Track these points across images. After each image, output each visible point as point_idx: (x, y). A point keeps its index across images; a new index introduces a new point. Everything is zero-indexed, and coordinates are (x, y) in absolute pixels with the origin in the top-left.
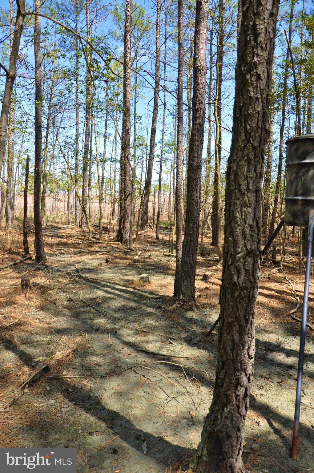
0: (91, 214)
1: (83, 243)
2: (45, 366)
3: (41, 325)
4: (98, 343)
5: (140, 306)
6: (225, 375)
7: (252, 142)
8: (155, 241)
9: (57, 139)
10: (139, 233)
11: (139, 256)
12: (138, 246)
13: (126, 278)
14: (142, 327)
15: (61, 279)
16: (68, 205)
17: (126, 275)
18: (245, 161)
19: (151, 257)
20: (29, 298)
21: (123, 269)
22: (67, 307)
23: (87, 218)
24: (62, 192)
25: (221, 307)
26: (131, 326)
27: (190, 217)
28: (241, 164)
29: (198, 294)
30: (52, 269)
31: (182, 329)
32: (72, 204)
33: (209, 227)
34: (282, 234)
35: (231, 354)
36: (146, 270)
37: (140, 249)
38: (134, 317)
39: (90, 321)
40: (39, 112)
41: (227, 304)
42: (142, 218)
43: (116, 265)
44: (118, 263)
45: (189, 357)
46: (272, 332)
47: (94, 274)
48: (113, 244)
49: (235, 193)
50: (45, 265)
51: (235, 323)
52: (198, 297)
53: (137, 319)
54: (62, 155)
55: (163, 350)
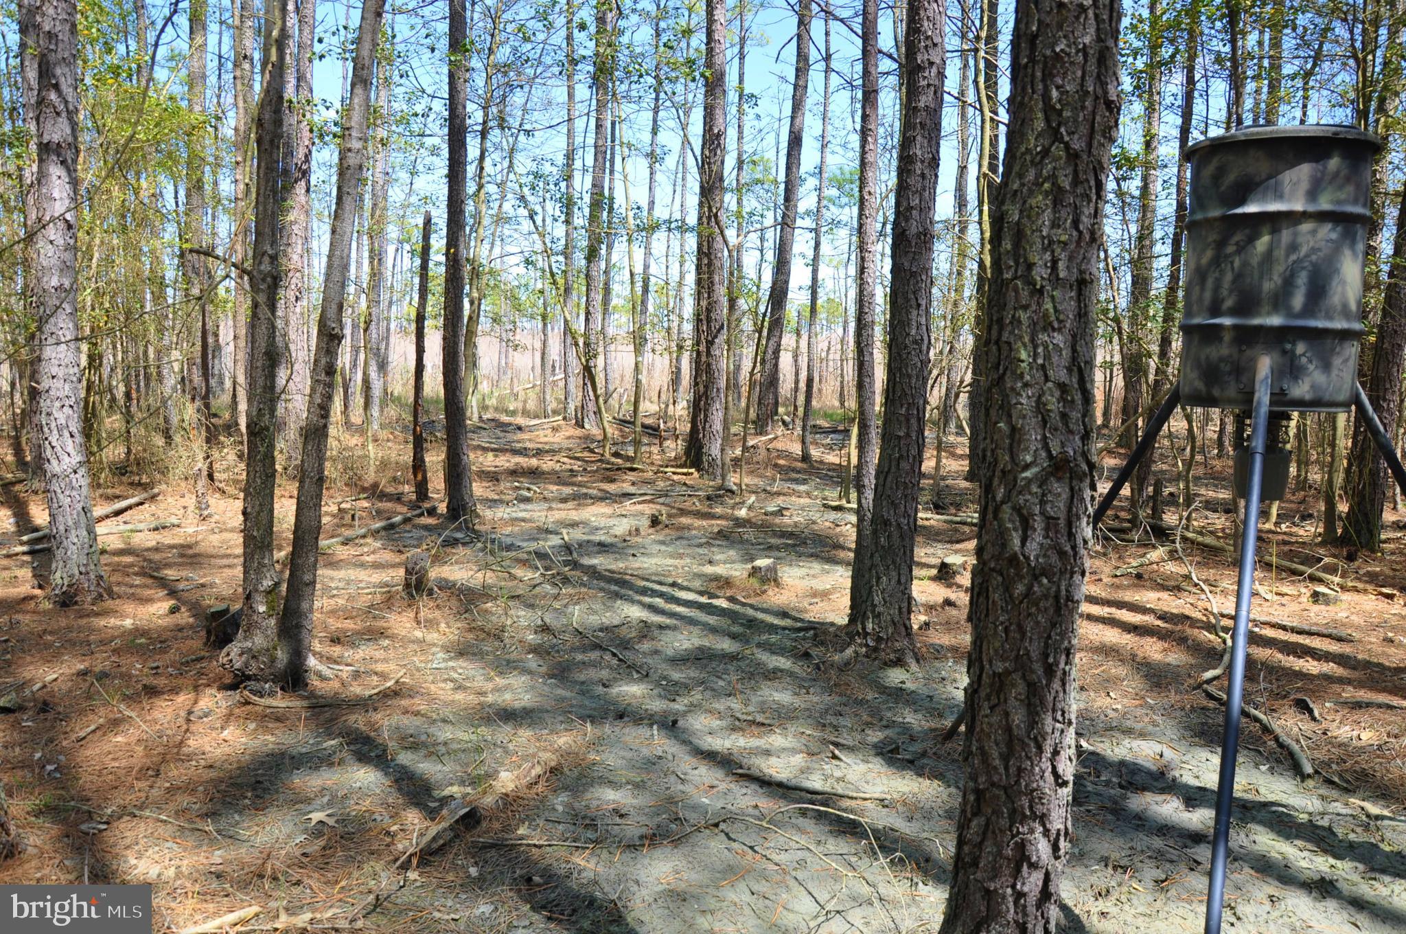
0: (611, 388)
1: (585, 469)
2: (467, 810)
3: (459, 696)
4: (622, 753)
5: (748, 652)
6: (984, 833)
7: (1066, 138)
8: (799, 465)
9: (511, 166)
10: (751, 443)
11: (750, 508)
12: (747, 480)
13: (709, 569)
14: (751, 709)
15: (519, 572)
16: (543, 358)
17: (710, 562)
18: (1047, 194)
19: (785, 513)
20: (426, 621)
21: (700, 546)
22: (535, 650)
23: (597, 397)
24: (526, 324)
25: (975, 628)
26: (720, 705)
27: (898, 386)
28: (1034, 205)
29: (923, 618)
30: (493, 541)
31: (869, 719)
32: (557, 358)
33: (960, 427)
34: (1184, 450)
35: (1002, 770)
36: (770, 548)
37: (754, 488)
38: (729, 682)
39: (600, 690)
40: (460, 86)
41: (991, 619)
42: (760, 400)
43: (681, 534)
44: (689, 528)
45: (889, 797)
46: (1143, 735)
47: (616, 560)
48: (674, 473)
49: (1016, 290)
50: (474, 531)
51: (1014, 676)
52: (920, 628)
53: (739, 686)
54: (526, 213)
55: (812, 777)
